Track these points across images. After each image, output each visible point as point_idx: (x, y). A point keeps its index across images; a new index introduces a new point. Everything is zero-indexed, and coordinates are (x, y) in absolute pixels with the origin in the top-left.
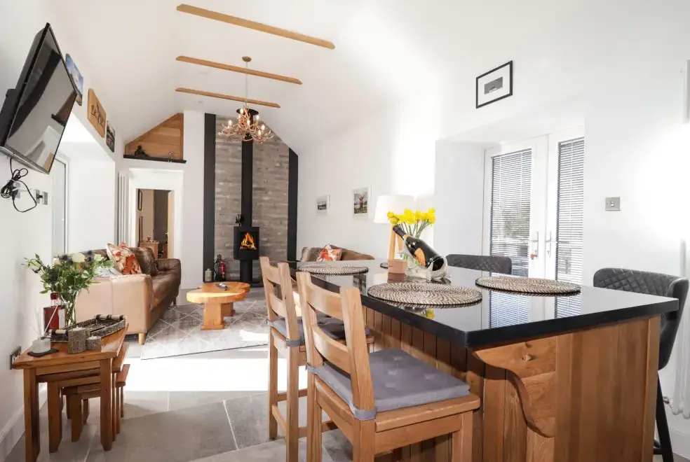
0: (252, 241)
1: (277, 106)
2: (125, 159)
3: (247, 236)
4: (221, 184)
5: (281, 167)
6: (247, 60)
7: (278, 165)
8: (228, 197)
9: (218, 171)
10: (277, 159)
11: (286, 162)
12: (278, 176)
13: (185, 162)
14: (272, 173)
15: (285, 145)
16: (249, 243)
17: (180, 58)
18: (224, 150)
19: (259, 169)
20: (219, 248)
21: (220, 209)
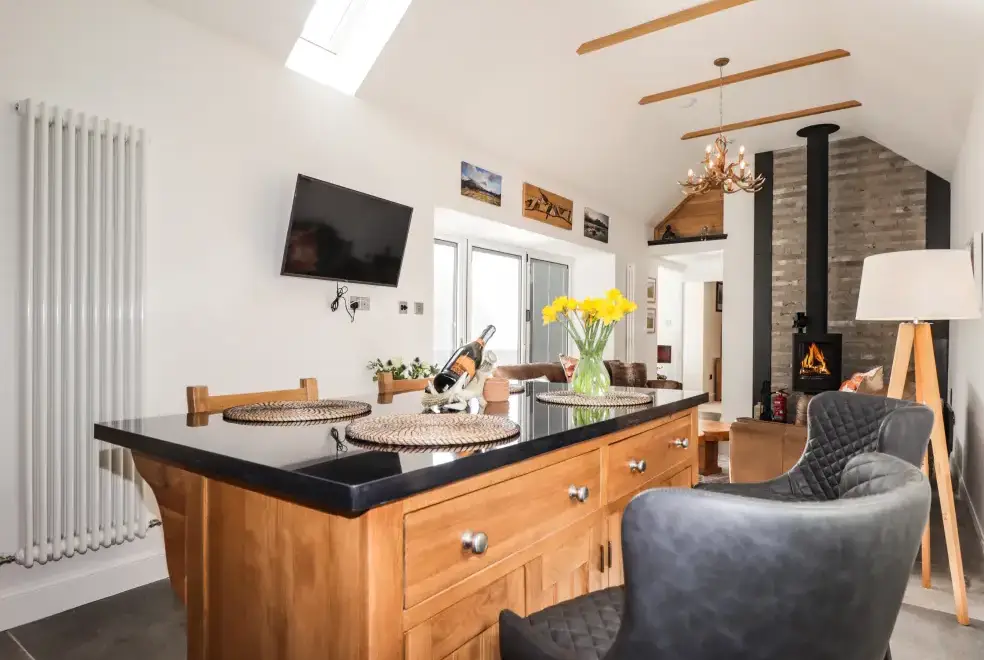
0: (821, 358)
1: (855, 104)
2: (651, 247)
3: (813, 349)
4: (783, 262)
5: (907, 212)
6: (722, 62)
7: (899, 210)
8: (795, 283)
9: (777, 243)
10: (898, 198)
11: (918, 203)
12: (898, 233)
13: (724, 237)
14: (885, 229)
15: (917, 168)
16: (816, 362)
17: (645, 101)
18: (788, 206)
19: (856, 225)
20: (779, 370)
21: (780, 304)
